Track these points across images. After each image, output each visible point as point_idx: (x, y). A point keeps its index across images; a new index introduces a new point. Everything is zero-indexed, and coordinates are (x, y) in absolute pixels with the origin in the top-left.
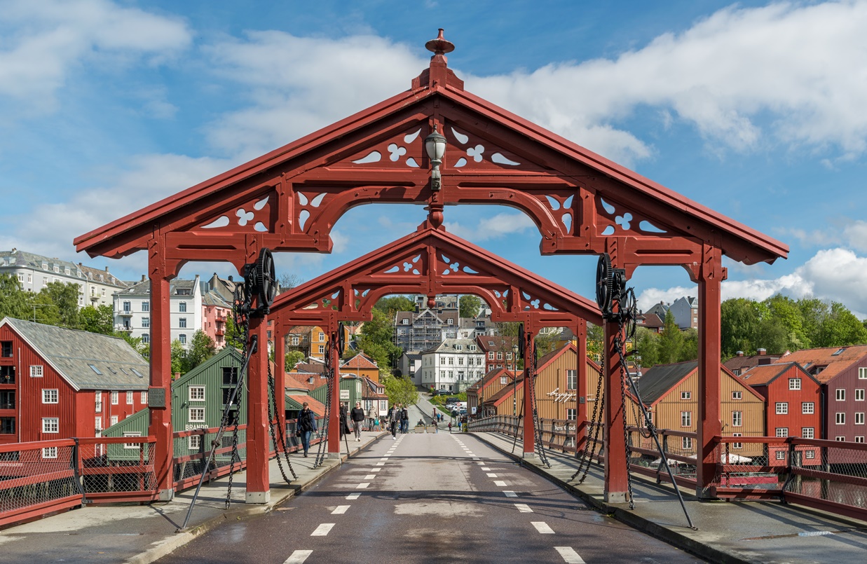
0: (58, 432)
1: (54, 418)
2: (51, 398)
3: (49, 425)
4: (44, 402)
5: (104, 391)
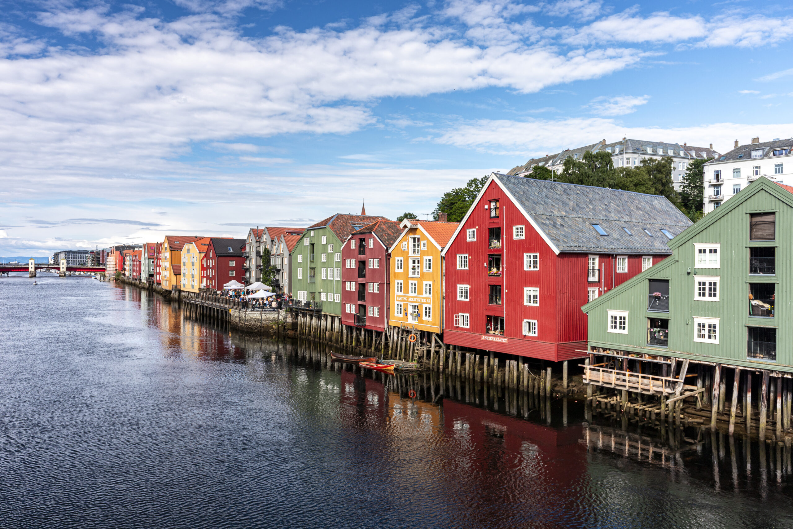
0: (538, 305)
1: (535, 289)
2: (532, 264)
3: (531, 296)
4: (526, 269)
5: (603, 256)
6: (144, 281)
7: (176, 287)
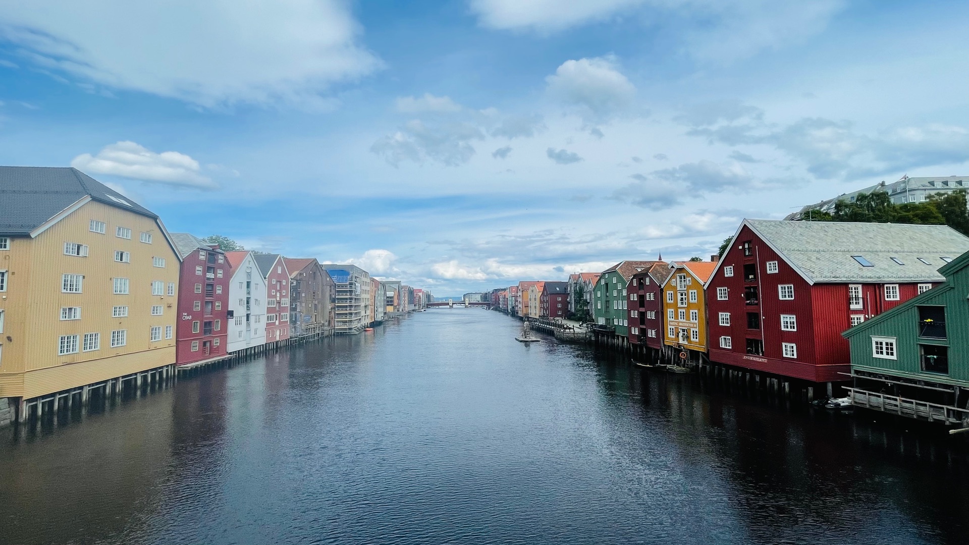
0: (795, 330)
1: (792, 316)
2: (787, 294)
3: (788, 322)
4: (781, 298)
5: (865, 285)
6: (509, 311)
7: (526, 314)
